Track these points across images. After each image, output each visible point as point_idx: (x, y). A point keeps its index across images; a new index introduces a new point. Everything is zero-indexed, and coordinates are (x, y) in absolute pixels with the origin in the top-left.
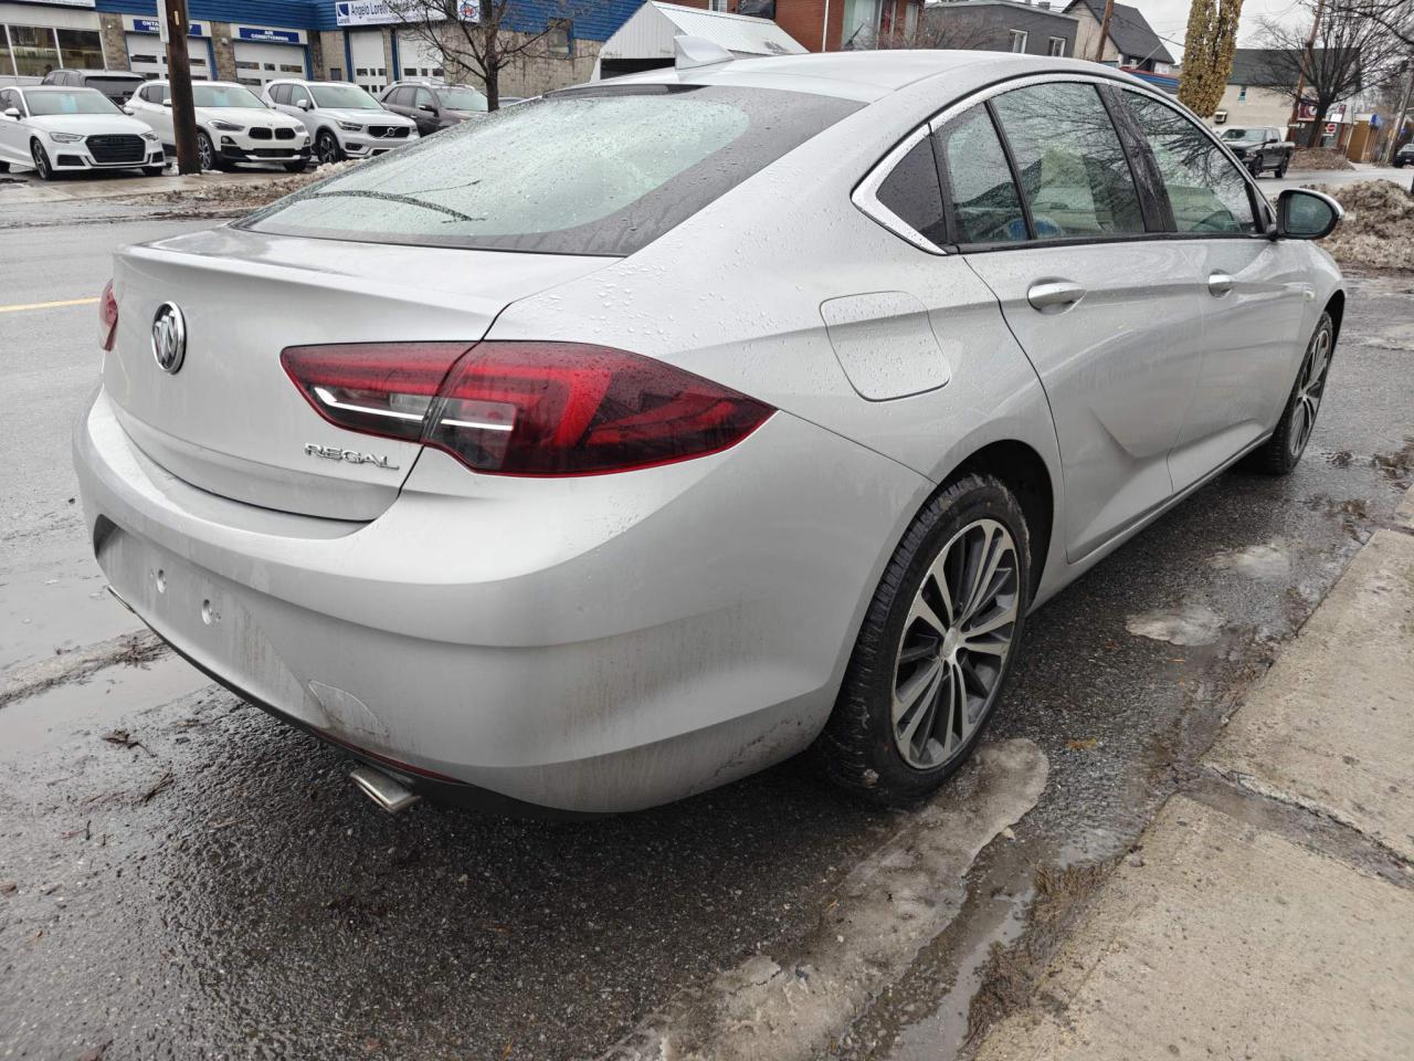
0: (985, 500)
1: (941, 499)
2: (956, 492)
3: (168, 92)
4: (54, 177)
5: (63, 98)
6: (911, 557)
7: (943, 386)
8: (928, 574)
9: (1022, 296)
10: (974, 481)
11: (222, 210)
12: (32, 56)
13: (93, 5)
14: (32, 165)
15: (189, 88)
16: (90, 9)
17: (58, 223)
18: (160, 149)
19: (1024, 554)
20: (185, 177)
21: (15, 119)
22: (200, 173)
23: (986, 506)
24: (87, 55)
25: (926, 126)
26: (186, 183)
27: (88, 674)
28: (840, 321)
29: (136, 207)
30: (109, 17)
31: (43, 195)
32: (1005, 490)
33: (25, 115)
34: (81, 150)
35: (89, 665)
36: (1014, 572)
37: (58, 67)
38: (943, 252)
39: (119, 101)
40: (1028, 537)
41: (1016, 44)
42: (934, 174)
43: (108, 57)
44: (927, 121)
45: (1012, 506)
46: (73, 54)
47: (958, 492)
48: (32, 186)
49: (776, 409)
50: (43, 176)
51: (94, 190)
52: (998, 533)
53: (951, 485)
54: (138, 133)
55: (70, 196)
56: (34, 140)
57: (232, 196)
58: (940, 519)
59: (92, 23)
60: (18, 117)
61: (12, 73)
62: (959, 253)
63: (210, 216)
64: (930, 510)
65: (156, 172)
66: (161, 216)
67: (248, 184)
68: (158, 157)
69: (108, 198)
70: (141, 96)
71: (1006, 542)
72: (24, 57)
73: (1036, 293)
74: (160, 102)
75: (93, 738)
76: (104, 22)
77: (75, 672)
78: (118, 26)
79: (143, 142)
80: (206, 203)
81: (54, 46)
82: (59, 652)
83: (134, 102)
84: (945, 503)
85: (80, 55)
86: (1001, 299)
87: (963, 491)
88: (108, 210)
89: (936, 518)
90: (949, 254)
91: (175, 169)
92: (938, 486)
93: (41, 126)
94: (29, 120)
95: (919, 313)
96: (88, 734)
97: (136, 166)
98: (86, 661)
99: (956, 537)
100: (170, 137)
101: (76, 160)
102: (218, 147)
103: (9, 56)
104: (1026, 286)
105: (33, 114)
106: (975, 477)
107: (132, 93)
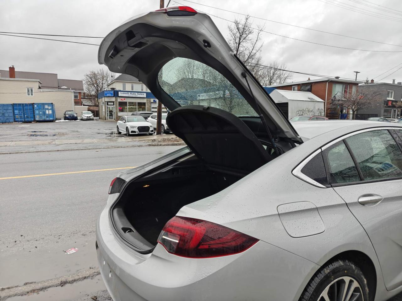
0: (344, 270)
1: (325, 269)
2: (331, 267)
3: (157, 116)
4: (130, 135)
5: (135, 118)
6: (313, 290)
7: (323, 232)
8: (321, 296)
9: (356, 201)
10: (340, 263)
11: (163, 144)
12: (132, 108)
13: (146, 97)
14: (126, 133)
15: (161, 115)
16: (145, 98)
17: (128, 147)
18: (153, 129)
19: (365, 289)
20: (157, 136)
21: (124, 123)
22: (161, 134)
23: (345, 272)
24: (143, 108)
25: (320, 149)
26: (157, 137)
27: (94, 276)
28: (283, 212)
29: (145, 143)
30: (148, 99)
31: (126, 140)
32: (353, 266)
33: (126, 122)
34: (136, 130)
35: (96, 273)
36: (361, 295)
37: (136, 111)
38: (325, 187)
39: (146, 118)
40: (365, 282)
41: (390, 95)
42: (323, 163)
43: (147, 108)
44: (320, 148)
45: (357, 271)
46: (140, 107)
47: (332, 267)
48: (125, 137)
49: (259, 240)
50: (127, 135)
51: (137, 138)
52: (351, 282)
53: (330, 264)
54: (149, 126)
55: (132, 140)
56: (127, 127)
57: (166, 140)
58: (324, 277)
59: (144, 101)
60: (125, 122)
61: (127, 112)
62: (332, 187)
63: (161, 145)
64: (321, 273)
65: (151, 134)
66: (150, 145)
67: (171, 137)
68: (152, 131)
69: (140, 141)
70: (151, 117)
71: (356, 284)
72: (130, 108)
73: (362, 200)
74: (154, 119)
75: (89, 297)
76: (147, 101)
77: (92, 275)
78: (150, 101)
79: (149, 128)
80: (160, 142)
81: (136, 106)
82: (90, 268)
83: (150, 119)
84: (327, 271)
85: (141, 107)
86: (347, 202)
87: (334, 267)
88: (139, 144)
89: (323, 276)
90: (328, 187)
91: (156, 133)
92: (321, 267)
93: (129, 124)
94: (127, 123)
95: (313, 208)
96: (88, 296)
97: (147, 133)
98: (95, 272)
99: (332, 283)
100: (156, 126)
101: (135, 132)
102: (166, 129)
103: (127, 108)
104: (358, 197)
105: (128, 122)
106: (340, 261)
107: (149, 116)
